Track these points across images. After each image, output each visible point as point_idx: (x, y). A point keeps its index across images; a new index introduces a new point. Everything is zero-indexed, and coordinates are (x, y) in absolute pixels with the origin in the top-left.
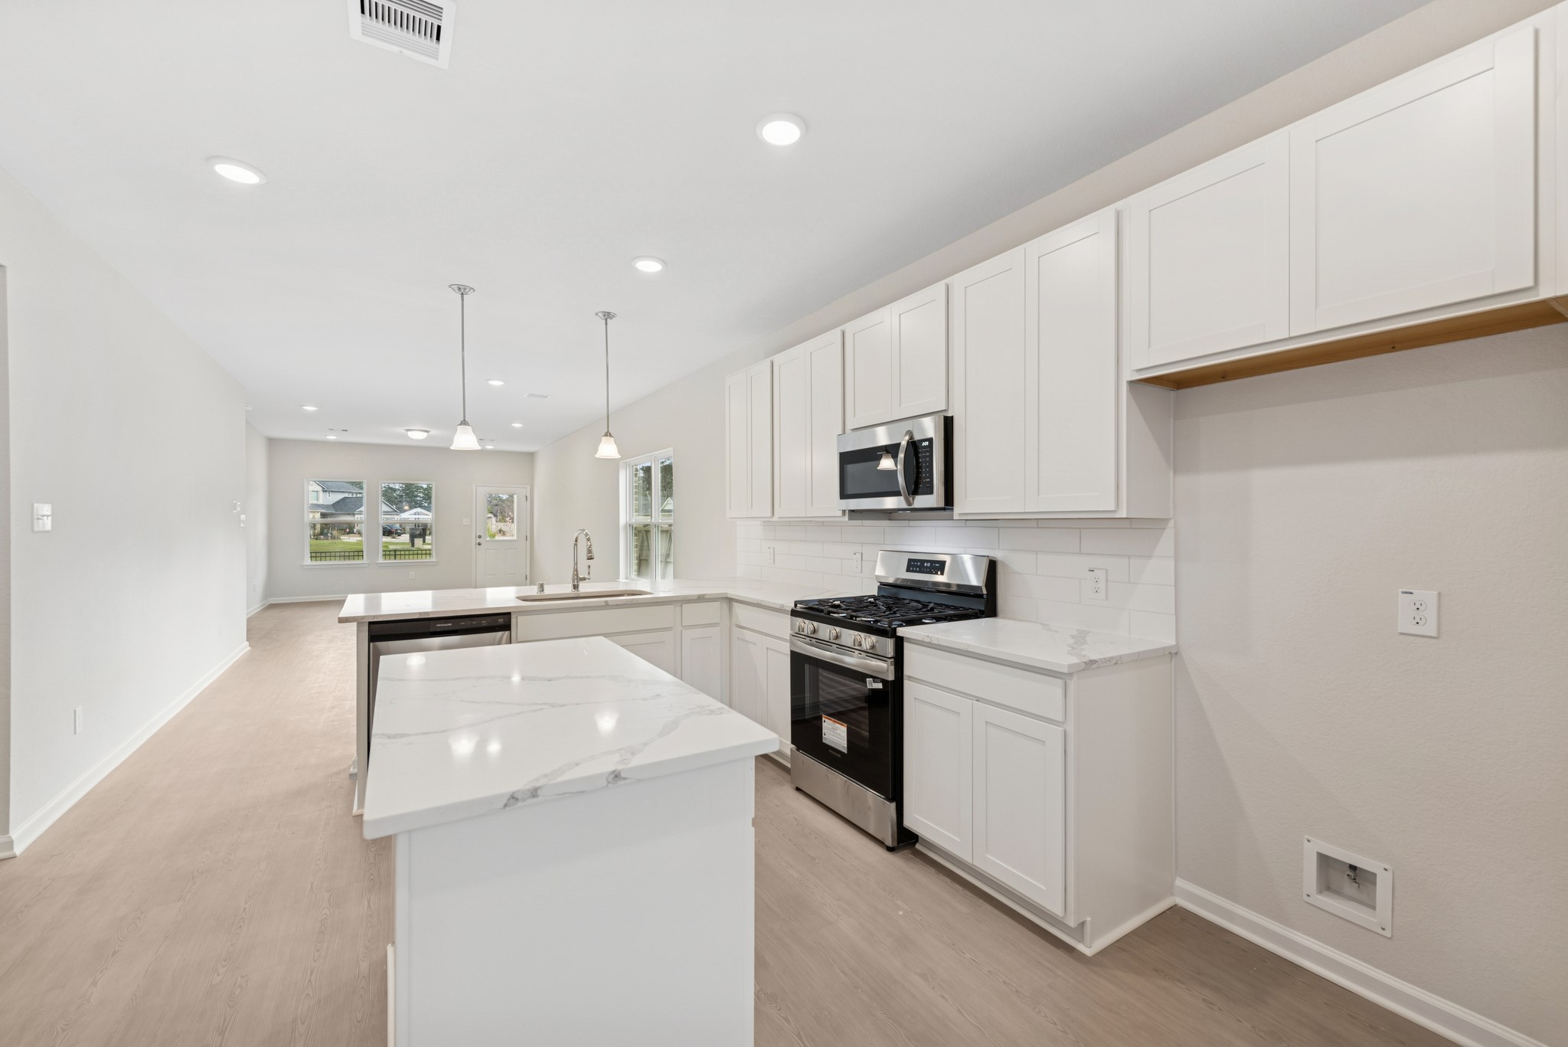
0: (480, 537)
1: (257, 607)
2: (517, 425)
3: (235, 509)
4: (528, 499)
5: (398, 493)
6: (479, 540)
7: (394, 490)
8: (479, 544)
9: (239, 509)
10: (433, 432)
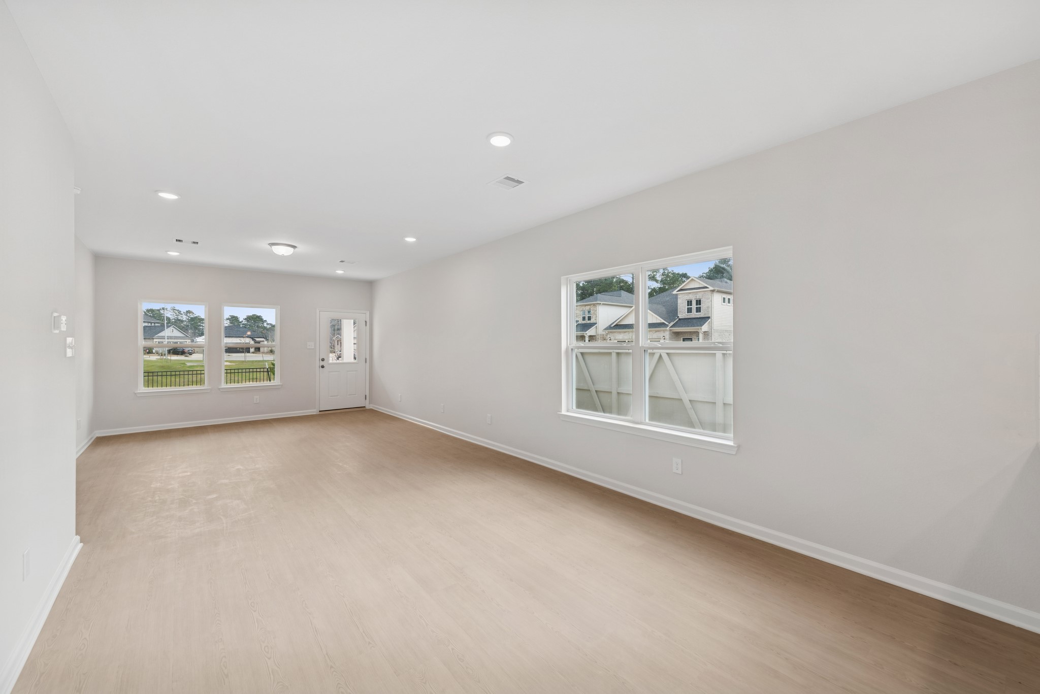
0: (323, 360)
1: (85, 443)
2: (410, 240)
3: (58, 328)
4: (368, 324)
5: (185, 323)
6: (322, 363)
7: (182, 321)
8: (323, 367)
9: (64, 328)
10: (302, 248)
